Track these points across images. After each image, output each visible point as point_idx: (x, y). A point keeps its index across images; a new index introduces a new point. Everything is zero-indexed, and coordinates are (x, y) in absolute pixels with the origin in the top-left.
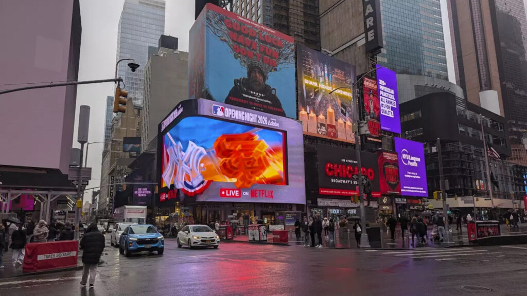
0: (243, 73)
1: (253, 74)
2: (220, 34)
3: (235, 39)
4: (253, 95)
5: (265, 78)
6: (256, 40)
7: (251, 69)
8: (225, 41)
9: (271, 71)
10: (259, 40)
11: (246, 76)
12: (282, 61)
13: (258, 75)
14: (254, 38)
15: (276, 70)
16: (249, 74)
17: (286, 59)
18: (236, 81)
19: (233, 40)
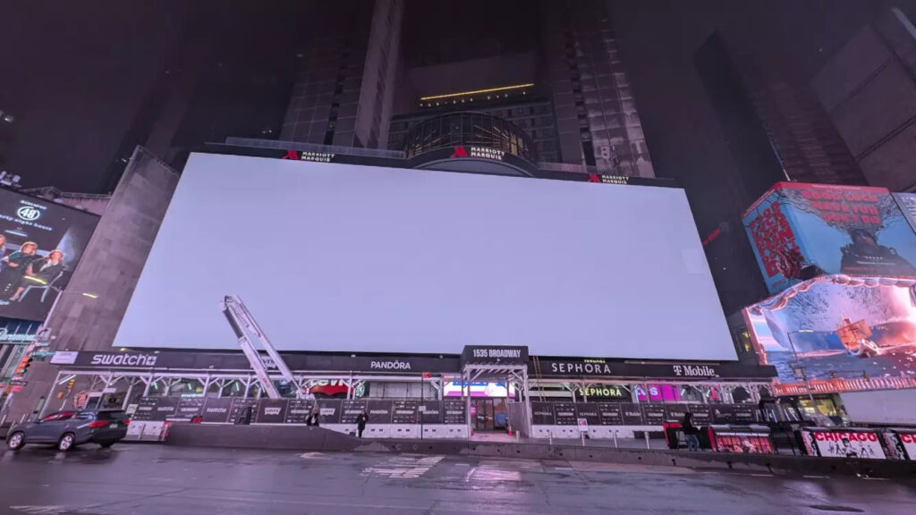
0: (846, 240)
1: (859, 238)
2: (803, 207)
3: (821, 208)
4: (869, 260)
5: (874, 239)
6: (844, 202)
7: (854, 233)
8: (811, 212)
9: (877, 230)
10: (846, 201)
11: (851, 242)
12: (885, 216)
13: (865, 238)
14: (840, 201)
15: (882, 227)
16: (854, 238)
17: (888, 212)
18: (843, 250)
19: (819, 210)
